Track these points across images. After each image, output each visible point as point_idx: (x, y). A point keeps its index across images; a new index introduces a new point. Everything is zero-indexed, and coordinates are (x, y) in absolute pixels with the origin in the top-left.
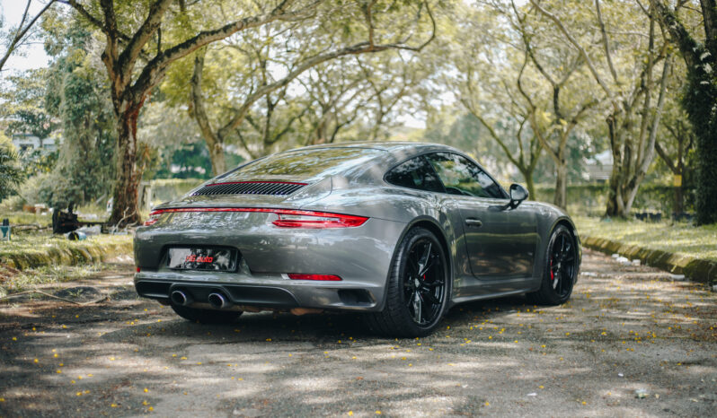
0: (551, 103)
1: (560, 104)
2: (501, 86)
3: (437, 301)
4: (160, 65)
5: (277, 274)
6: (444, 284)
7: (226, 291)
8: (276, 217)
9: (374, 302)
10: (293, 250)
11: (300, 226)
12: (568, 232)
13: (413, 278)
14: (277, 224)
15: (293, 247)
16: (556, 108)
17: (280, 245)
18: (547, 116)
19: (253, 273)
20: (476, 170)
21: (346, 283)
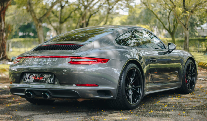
0: (182, 4)
1: (186, 4)
3: (138, 94)
5: (71, 84)
6: (141, 87)
7: (50, 92)
8: (70, 60)
9: (112, 95)
10: (77, 74)
11: (80, 64)
12: (192, 62)
13: (128, 85)
14: (71, 63)
15: (77, 72)
16: (184, 6)
17: (72, 72)
18: (180, 10)
19: (61, 84)
20: (152, 36)
21: (100, 88)
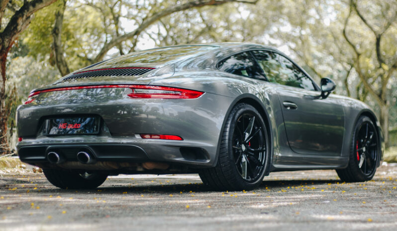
0: (374, 53)
1: (383, 53)
2: (330, 38)
3: (260, 164)
4: (26, 14)
5: (132, 135)
6: (266, 151)
7: (91, 149)
8: (130, 92)
9: (209, 159)
10: (145, 119)
11: (149, 97)
12: (372, 123)
13: (240, 144)
14: (131, 96)
15: (144, 116)
16: (378, 54)
17: (134, 114)
19: (113, 135)
21: (186, 142)
